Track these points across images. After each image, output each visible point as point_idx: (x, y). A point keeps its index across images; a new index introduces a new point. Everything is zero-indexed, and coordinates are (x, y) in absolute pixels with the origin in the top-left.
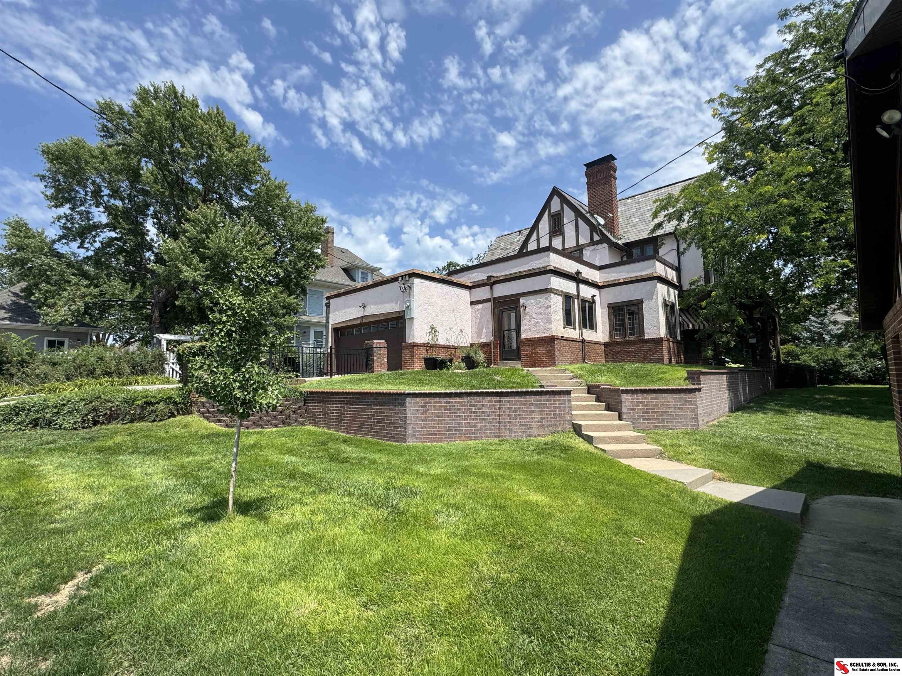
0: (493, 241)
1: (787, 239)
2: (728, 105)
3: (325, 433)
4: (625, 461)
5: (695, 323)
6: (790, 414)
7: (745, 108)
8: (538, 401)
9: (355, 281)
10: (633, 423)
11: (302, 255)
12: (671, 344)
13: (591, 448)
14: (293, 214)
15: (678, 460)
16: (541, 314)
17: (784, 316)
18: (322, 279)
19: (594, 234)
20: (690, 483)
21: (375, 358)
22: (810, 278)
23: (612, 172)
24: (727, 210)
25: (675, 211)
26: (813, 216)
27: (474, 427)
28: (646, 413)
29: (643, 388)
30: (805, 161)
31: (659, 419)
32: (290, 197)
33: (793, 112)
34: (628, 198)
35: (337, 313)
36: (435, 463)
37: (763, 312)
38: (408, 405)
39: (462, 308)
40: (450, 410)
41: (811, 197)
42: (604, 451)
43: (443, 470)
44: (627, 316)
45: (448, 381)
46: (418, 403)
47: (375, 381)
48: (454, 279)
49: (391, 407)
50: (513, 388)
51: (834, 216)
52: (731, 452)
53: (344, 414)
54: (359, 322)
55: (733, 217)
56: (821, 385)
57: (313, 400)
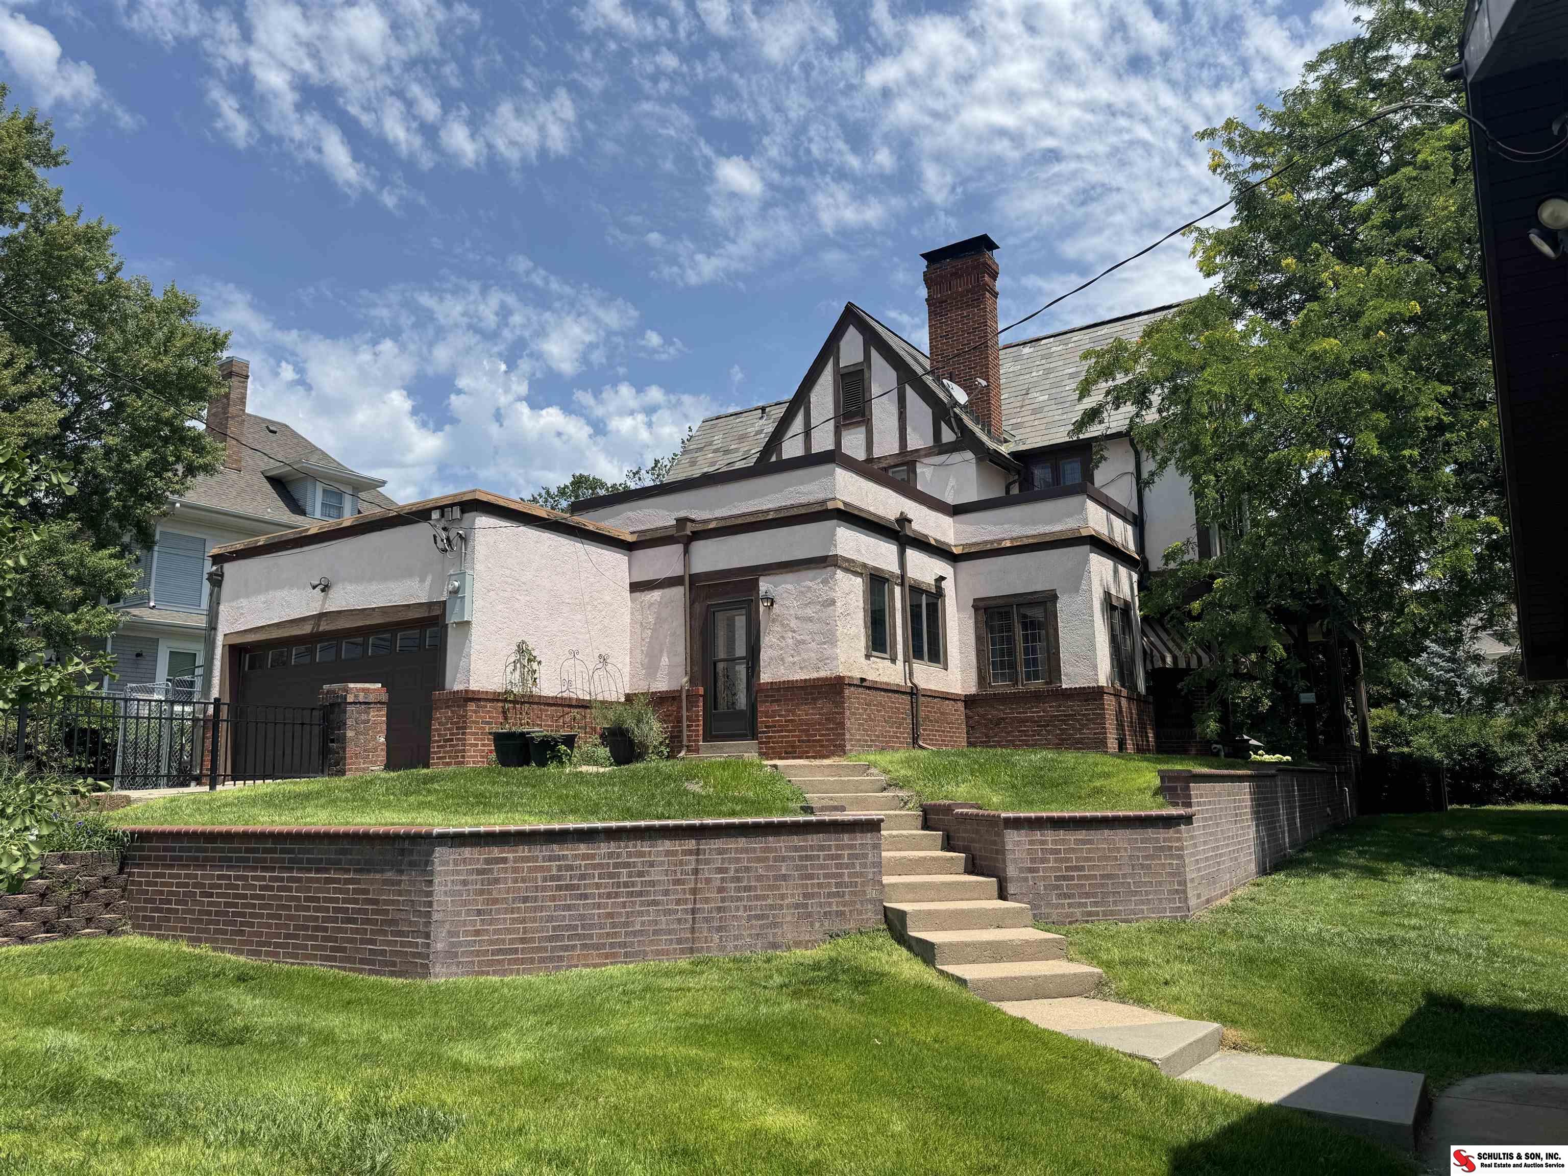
0: (695, 429)
1: (1372, 462)
2: (1243, 148)
3: (182, 958)
4: (1013, 1009)
5: (1177, 652)
6: (1390, 878)
7: (1279, 157)
8: (796, 849)
9: (303, 513)
10: (1034, 907)
11: (145, 432)
12: (1124, 702)
13: (928, 976)
14: (125, 317)
15: (1140, 1002)
16: (810, 619)
17: (1374, 639)
18: (203, 502)
19: (944, 426)
20: (1168, 1060)
21: (350, 734)
22: (1423, 555)
23: (987, 278)
24: (1243, 387)
25: (1130, 382)
26: (1423, 414)
27: (626, 924)
28: (1064, 878)
29: (1055, 814)
30: (1407, 287)
31: (1094, 895)
32: (118, 269)
33: (1378, 177)
34: (1025, 343)
35: (244, 602)
36: (508, 1035)
37: (1329, 631)
38: (438, 868)
39: (608, 598)
40: (559, 878)
41: (1419, 370)
42: (961, 982)
43: (529, 1055)
44: (1019, 632)
45: (560, 797)
46: (472, 861)
47: (346, 800)
48: (588, 520)
49: (389, 875)
50: (733, 814)
51: (1466, 416)
52: (1260, 976)
53: (244, 897)
54: (307, 629)
55: (1257, 404)
56: (1455, 806)
57: (149, 858)
